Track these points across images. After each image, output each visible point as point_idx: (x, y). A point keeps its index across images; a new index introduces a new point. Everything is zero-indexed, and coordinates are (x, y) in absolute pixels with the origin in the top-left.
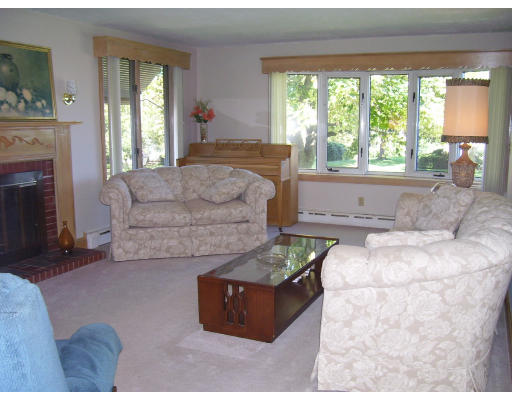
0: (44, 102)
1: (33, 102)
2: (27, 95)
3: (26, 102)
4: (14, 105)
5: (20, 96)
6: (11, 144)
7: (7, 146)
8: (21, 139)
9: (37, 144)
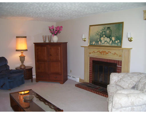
0: (119, 41)
1: (115, 41)
2: (113, 39)
3: (112, 41)
4: (108, 42)
5: (111, 39)
6: (107, 53)
7: (106, 54)
8: (110, 53)
9: (115, 55)
